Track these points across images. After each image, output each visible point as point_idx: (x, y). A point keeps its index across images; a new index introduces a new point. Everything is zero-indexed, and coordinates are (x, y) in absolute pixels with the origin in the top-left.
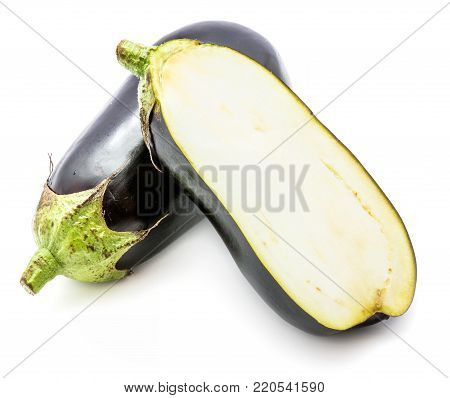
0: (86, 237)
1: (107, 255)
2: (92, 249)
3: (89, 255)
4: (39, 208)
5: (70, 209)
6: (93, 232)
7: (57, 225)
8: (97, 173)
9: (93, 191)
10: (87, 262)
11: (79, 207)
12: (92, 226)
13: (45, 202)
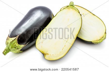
0: (14, 46)
1: (18, 49)
2: (15, 48)
3: (15, 49)
4: (7, 40)
5: (11, 41)
6: (15, 45)
7: (9, 43)
8: (17, 34)
9: (16, 37)
10: (14, 50)
11: (13, 40)
12: (15, 44)
13: (8, 39)
